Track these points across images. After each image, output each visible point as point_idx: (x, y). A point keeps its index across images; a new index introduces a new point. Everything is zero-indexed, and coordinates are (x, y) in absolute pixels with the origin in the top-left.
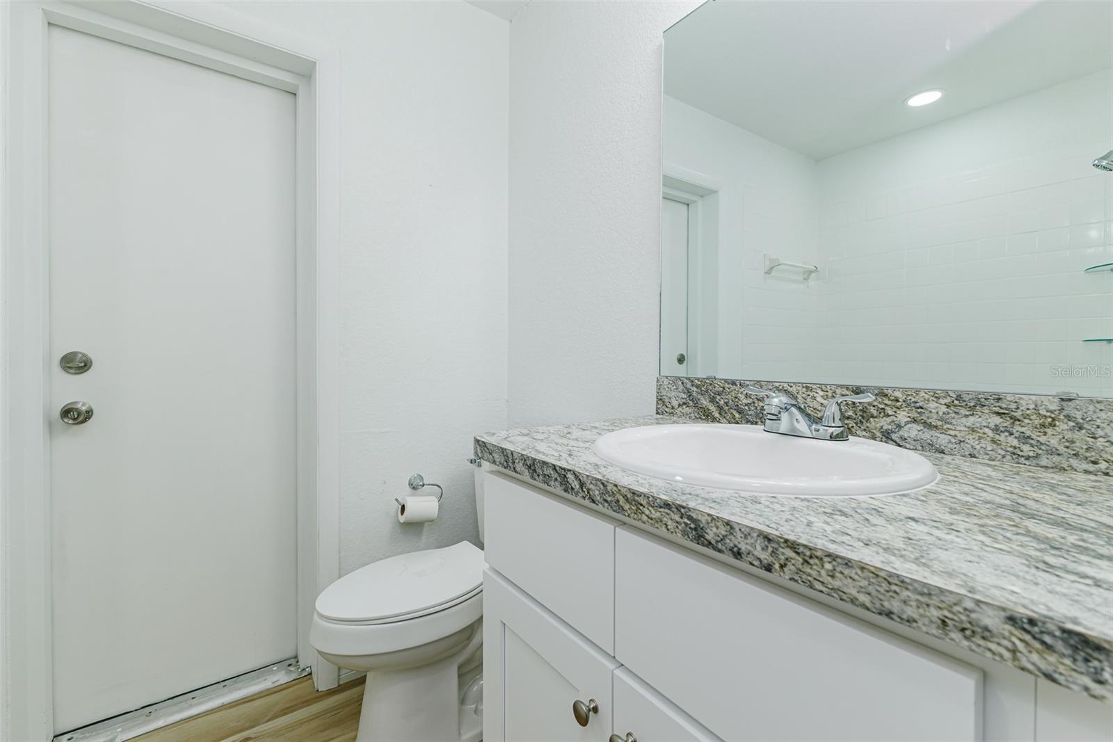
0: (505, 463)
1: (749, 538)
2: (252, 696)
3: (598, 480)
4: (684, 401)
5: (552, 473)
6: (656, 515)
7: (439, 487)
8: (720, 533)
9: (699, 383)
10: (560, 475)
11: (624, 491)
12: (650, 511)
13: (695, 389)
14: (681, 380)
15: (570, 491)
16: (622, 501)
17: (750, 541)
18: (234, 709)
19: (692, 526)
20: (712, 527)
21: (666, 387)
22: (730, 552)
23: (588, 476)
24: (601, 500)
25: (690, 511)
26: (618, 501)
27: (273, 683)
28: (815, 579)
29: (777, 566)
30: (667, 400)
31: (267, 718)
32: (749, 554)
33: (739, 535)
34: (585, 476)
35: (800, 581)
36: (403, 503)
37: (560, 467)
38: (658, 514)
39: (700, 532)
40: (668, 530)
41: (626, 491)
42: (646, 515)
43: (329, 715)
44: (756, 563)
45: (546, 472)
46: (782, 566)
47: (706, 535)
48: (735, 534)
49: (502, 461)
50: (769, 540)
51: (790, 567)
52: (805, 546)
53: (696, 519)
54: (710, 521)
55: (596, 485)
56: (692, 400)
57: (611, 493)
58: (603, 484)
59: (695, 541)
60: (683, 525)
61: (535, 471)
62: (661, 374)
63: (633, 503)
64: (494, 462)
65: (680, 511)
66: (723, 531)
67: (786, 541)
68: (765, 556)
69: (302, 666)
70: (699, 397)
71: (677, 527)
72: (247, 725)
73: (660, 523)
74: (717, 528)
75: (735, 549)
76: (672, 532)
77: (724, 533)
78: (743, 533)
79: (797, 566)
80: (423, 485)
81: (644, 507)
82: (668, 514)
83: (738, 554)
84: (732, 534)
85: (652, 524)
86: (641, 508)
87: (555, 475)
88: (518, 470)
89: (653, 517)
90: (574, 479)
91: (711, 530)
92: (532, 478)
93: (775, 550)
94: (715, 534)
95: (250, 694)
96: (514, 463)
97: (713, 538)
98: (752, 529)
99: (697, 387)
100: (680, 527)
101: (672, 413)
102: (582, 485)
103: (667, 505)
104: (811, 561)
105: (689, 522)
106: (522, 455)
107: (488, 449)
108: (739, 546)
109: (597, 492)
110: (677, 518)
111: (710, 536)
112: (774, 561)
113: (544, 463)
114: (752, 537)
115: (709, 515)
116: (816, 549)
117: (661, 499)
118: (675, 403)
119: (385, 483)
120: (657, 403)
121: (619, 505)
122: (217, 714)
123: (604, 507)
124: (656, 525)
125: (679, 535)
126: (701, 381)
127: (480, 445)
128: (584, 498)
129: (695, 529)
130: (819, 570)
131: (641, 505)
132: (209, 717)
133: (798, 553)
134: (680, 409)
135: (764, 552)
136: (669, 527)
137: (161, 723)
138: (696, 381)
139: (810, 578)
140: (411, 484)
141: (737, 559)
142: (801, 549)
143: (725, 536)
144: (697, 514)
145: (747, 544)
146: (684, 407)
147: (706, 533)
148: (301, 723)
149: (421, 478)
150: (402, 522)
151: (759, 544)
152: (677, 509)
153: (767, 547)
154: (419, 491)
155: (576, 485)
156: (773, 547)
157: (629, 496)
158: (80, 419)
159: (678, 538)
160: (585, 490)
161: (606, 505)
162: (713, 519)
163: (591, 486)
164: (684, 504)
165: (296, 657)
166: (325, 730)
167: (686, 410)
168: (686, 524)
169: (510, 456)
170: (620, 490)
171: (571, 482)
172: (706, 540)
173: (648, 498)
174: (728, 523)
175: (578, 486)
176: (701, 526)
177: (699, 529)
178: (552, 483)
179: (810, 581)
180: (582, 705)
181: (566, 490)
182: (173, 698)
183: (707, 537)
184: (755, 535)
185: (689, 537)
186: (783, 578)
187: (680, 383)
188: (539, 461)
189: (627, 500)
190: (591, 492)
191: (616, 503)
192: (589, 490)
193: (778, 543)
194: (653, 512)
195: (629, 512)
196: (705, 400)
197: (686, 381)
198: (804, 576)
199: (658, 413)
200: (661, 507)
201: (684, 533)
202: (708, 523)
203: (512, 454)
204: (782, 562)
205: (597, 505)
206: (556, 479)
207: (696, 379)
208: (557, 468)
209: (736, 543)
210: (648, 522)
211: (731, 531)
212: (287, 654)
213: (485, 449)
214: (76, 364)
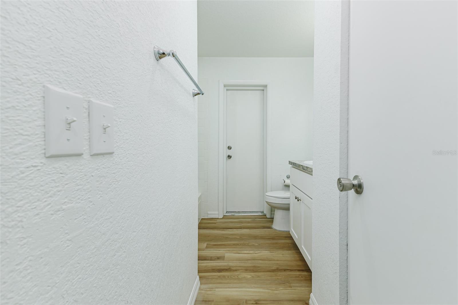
18: (252, 216)
27: (259, 214)
31: (258, 218)
36: (285, 180)
49: (292, 164)
61: (295, 165)
69: (264, 213)
72: (254, 218)
95: (255, 215)
106: (294, 162)
119: (281, 175)
122: (249, 216)
148: (264, 220)
150: (284, 185)
154: (288, 178)
158: (230, 157)
182: (242, 212)
212: (262, 211)
213: (290, 163)
214: (229, 148)
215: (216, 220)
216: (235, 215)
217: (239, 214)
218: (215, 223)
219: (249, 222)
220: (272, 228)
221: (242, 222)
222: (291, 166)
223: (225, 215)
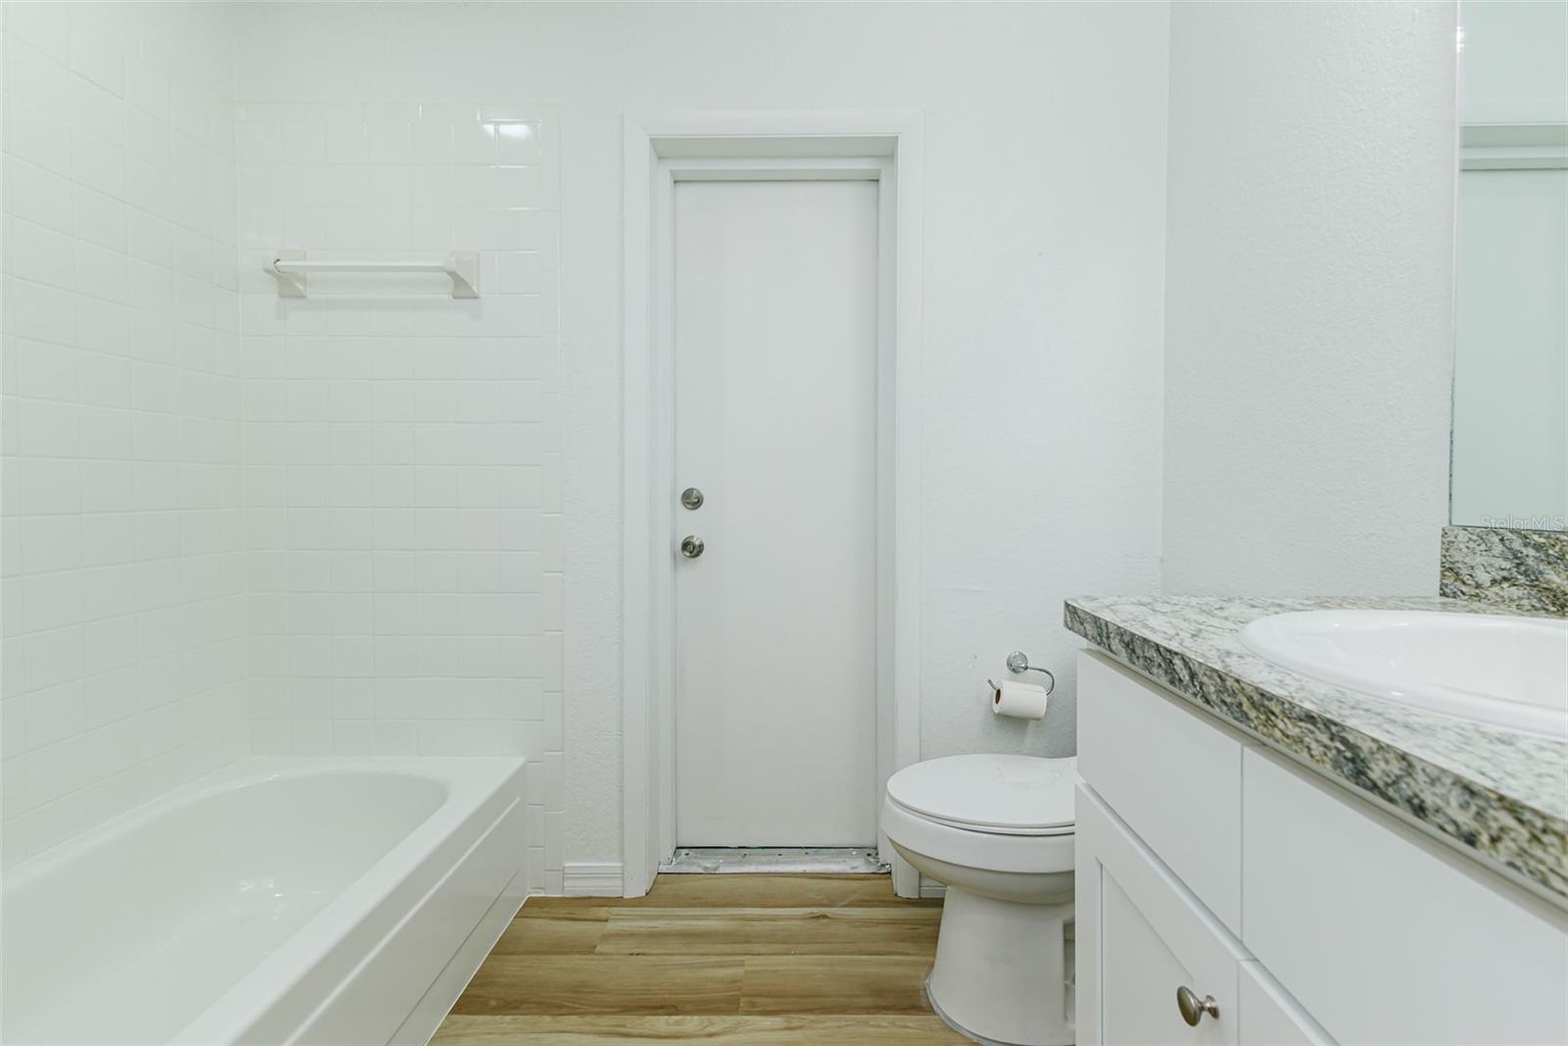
0: (1098, 638)
1: (1438, 784)
2: (832, 874)
3: (1213, 670)
4: (1505, 574)
5: (1155, 655)
6: (1293, 731)
7: (1048, 673)
8: (1391, 771)
9: (1542, 540)
10: (1164, 659)
11: (1248, 689)
12: (1286, 724)
13: (1531, 552)
14: (1497, 534)
15: (1177, 683)
16: (1246, 706)
17: (1439, 790)
18: (815, 881)
19: (1348, 754)
20: (1378, 759)
21: (1462, 546)
22: (1407, 805)
23: (1200, 664)
24: (1218, 701)
25: (1344, 730)
26: (1240, 705)
27: (853, 868)
28: (1552, 870)
29: (1484, 838)
30: (1464, 571)
31: (843, 903)
32: (1437, 811)
33: (1422, 778)
34: (1197, 664)
35: (1525, 870)
36: (998, 687)
37: (1165, 649)
38: (1297, 731)
39: (1360, 765)
40: (1312, 756)
41: (1252, 691)
42: (1281, 731)
43: (906, 926)
44: (1450, 828)
45: (1147, 655)
46: (1494, 840)
47: (1369, 772)
48: (1415, 776)
49: (1096, 635)
50: (1473, 793)
51: (1507, 845)
52: (1535, 812)
53: (1352, 745)
54: (1375, 749)
55: (1211, 678)
56: (1525, 574)
57: (1231, 691)
58: (1220, 677)
59: (1351, 779)
60: (1334, 752)
61: (1133, 651)
62: (1454, 523)
63: (1262, 709)
64: (1086, 636)
65: (1328, 728)
66: (1395, 768)
67: (1501, 798)
68: (1465, 819)
69: (882, 861)
70: (1542, 567)
71: (1325, 754)
72: (825, 902)
73: (1300, 745)
74: (1387, 762)
75: (1416, 801)
76: (1318, 761)
77: (1398, 772)
78: (1428, 775)
79: (1520, 843)
80: (1026, 668)
81: (1277, 717)
82: (1312, 732)
83: (1420, 810)
84: (1410, 775)
85: (1288, 744)
86: (1273, 718)
87: (1158, 660)
88: (1114, 648)
89: (1289, 733)
90: (1182, 666)
91: (1377, 765)
92: (1131, 660)
93: (1482, 812)
94: (1384, 772)
95: (830, 872)
96: (1108, 638)
97: (1381, 779)
98: (1443, 771)
99: (1538, 547)
100: (1330, 755)
101: (1477, 595)
102: (1193, 675)
103: (1310, 718)
104: (1545, 838)
105: (1342, 748)
106: (1119, 628)
107: (1079, 617)
108: (1423, 796)
109: (1212, 689)
110: (1325, 739)
111: (1376, 773)
112: (1481, 830)
113: (1145, 641)
114: (1443, 785)
115: (1374, 740)
116: (1553, 819)
117: (1301, 708)
118: (1484, 578)
119: (976, 658)
120: (1443, 576)
121: (1242, 711)
122: (799, 879)
123: (1221, 710)
124: (1295, 747)
125: (1329, 766)
126: (1548, 537)
127: (1070, 612)
128: (1195, 695)
129: (1353, 760)
130: (1559, 855)
131: (1273, 713)
132: (792, 880)
133: (1521, 821)
134: (1496, 589)
135: (1462, 812)
136: (1313, 752)
137: (752, 869)
138: (1536, 537)
139: (1542, 868)
140: (1009, 664)
141: (1419, 817)
142: (1527, 816)
143: (1399, 778)
144: (1356, 737)
145: (1435, 794)
146: (1505, 585)
147: (1369, 768)
148: (879, 923)
149: (1025, 659)
150: (996, 712)
151: (1456, 797)
152: (1325, 725)
153: (1468, 803)
154: (1020, 676)
155: (1185, 675)
156: (1477, 805)
157: (1256, 697)
158: (695, 552)
159: (1327, 769)
160: (1196, 683)
161: (1225, 708)
162: (1380, 748)
163: (1205, 680)
164: (1338, 720)
165: (876, 848)
166: (902, 941)
167: (1508, 590)
168: (1339, 751)
169: (1104, 628)
170: (1243, 688)
171: (1179, 671)
172: (1369, 779)
173: (1283, 703)
174: (1404, 757)
175: (1187, 678)
176: (1362, 756)
177: (1358, 761)
178: (1155, 670)
179: (1541, 872)
180: (1189, 996)
181: (1172, 682)
182: (763, 848)
183: (1372, 775)
184: (1448, 781)
185: (1343, 772)
186: (1499, 859)
187: (1496, 539)
188: (1139, 637)
189: (1253, 704)
190: (1204, 688)
191: (1237, 707)
192: (1202, 684)
193: (1487, 799)
194: (1290, 726)
195: (1256, 722)
196: (1558, 574)
197: (1510, 535)
198: (1532, 863)
199: (1444, 594)
200: (1301, 720)
201: (1336, 765)
202: (1372, 753)
203: (1107, 626)
204: (1494, 833)
205: (1212, 707)
206: (1160, 665)
207: (1535, 532)
208: (1161, 649)
209: (1417, 791)
210: (1283, 740)
211: (1411, 771)
212: (868, 841)
213: (1075, 617)
214: (692, 500)
215: (602, 912)
216: (721, 870)
217: (740, 863)
218: (590, 950)
219: (787, 941)
220: (929, 1010)
221: (747, 939)
222: (1084, 643)
223: (663, 869)
